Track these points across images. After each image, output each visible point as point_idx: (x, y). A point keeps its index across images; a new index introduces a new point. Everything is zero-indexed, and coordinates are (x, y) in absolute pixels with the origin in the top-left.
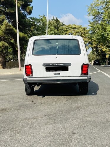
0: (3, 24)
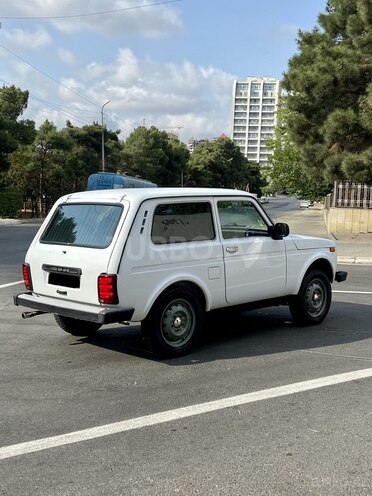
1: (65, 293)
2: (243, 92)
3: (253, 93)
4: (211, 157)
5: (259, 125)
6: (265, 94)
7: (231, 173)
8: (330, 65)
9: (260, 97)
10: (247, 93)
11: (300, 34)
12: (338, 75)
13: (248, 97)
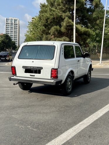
0: (64, 21)
1: (34, 76)
2: (8, 21)
3: (11, 22)
4: (2, 39)
5: (13, 31)
6: (15, 22)
7: (8, 44)
8: (53, 13)
9: (13, 23)
10: (9, 22)
11: (41, 4)
12: (55, 16)
13: (10, 23)
